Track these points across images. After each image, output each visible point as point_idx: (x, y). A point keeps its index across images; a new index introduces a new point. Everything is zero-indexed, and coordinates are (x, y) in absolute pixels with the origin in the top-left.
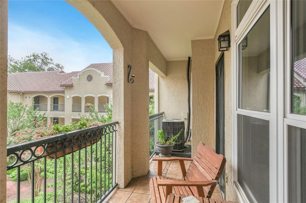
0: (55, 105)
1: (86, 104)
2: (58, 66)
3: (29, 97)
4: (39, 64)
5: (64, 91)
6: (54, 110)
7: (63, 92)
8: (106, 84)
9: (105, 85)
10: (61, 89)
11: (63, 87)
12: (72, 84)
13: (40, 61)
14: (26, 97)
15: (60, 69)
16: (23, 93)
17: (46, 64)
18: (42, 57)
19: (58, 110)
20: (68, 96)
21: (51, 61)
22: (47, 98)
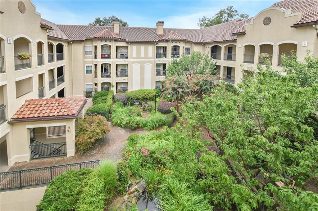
0: (230, 54)
1: (260, 54)
2: (243, 16)
3: (208, 47)
4: (225, 18)
5: (236, 39)
6: (228, 59)
7: (235, 41)
8: (293, 25)
9: (292, 27)
10: (233, 38)
11: (235, 35)
12: (245, 31)
13: (226, 15)
14: (206, 47)
15: (245, 19)
16: (204, 44)
17: (232, 17)
18: (228, 12)
19: (231, 59)
20: (240, 45)
21: (236, 13)
22: (221, 47)
